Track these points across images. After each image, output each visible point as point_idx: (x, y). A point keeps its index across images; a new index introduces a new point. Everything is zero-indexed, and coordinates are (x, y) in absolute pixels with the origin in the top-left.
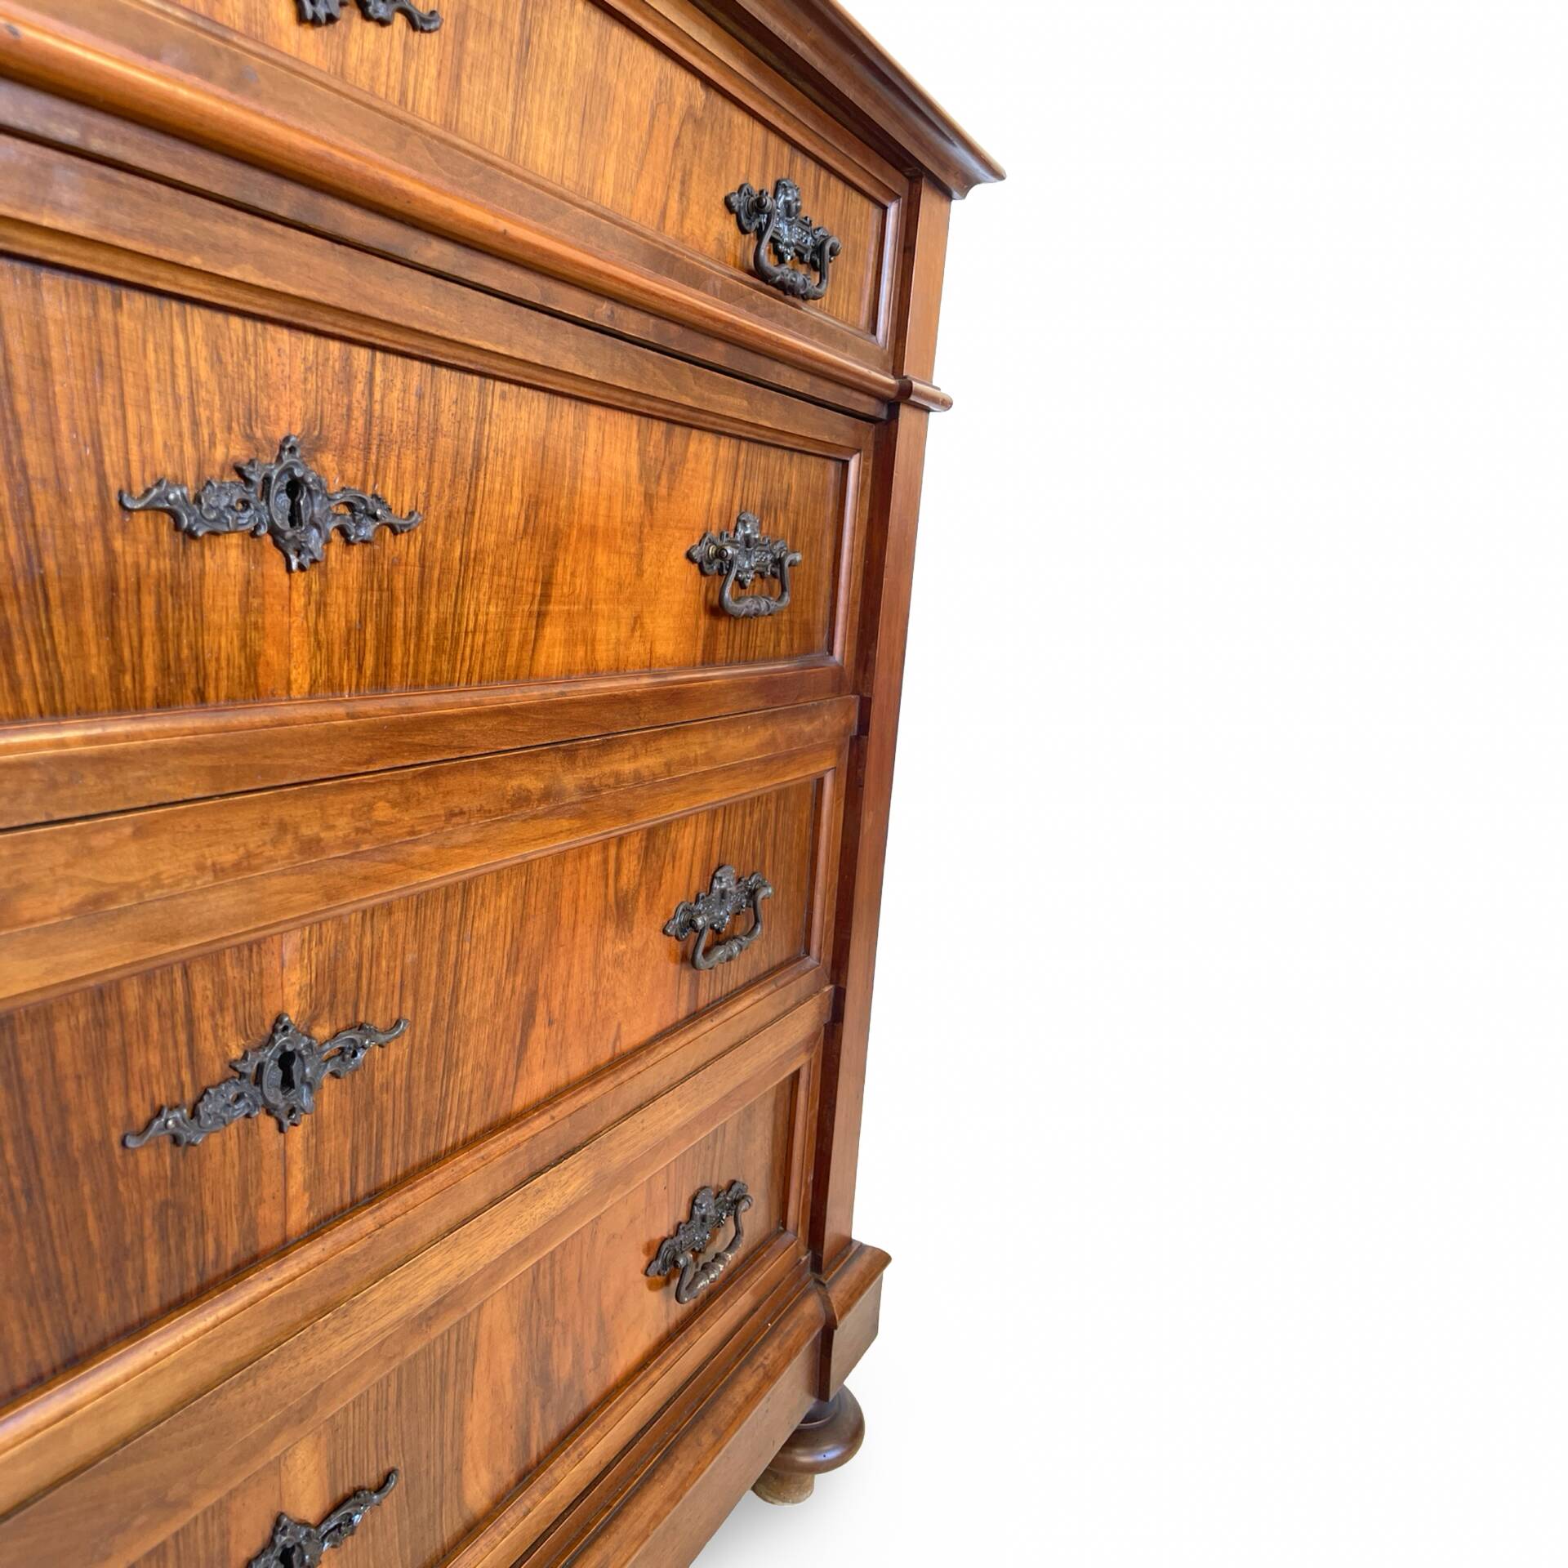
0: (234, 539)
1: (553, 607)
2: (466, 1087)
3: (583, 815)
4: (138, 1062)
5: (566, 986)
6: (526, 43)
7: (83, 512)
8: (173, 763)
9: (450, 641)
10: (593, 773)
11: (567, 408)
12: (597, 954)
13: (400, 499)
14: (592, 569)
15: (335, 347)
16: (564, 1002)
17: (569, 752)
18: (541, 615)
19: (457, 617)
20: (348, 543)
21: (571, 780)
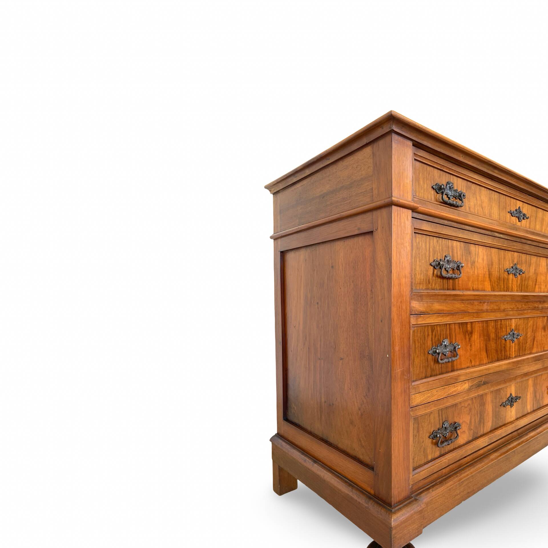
0: (511, 274)
1: (537, 283)
2: (528, 346)
3: (541, 312)
4: (503, 330)
5: (538, 337)
6: (536, 217)
7: (503, 272)
8: (509, 297)
9: (527, 287)
10: (543, 305)
11: (539, 258)
12: (541, 334)
13: (524, 269)
14: (541, 278)
15: (519, 253)
16: (538, 339)
17: (540, 302)
18: (536, 284)
19: (528, 284)
20: (519, 275)
21: (540, 306)
